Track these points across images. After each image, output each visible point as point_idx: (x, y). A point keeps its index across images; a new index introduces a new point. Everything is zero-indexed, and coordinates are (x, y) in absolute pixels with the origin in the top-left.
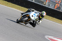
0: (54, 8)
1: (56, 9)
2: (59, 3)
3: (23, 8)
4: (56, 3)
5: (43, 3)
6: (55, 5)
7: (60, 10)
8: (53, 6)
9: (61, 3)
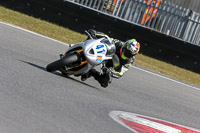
0: (139, 22)
1: (147, 24)
2: (157, 5)
3: (38, 21)
4: (147, 6)
5: (103, 7)
6: (142, 13)
7: (159, 28)
8: (136, 14)
9: (162, 4)
